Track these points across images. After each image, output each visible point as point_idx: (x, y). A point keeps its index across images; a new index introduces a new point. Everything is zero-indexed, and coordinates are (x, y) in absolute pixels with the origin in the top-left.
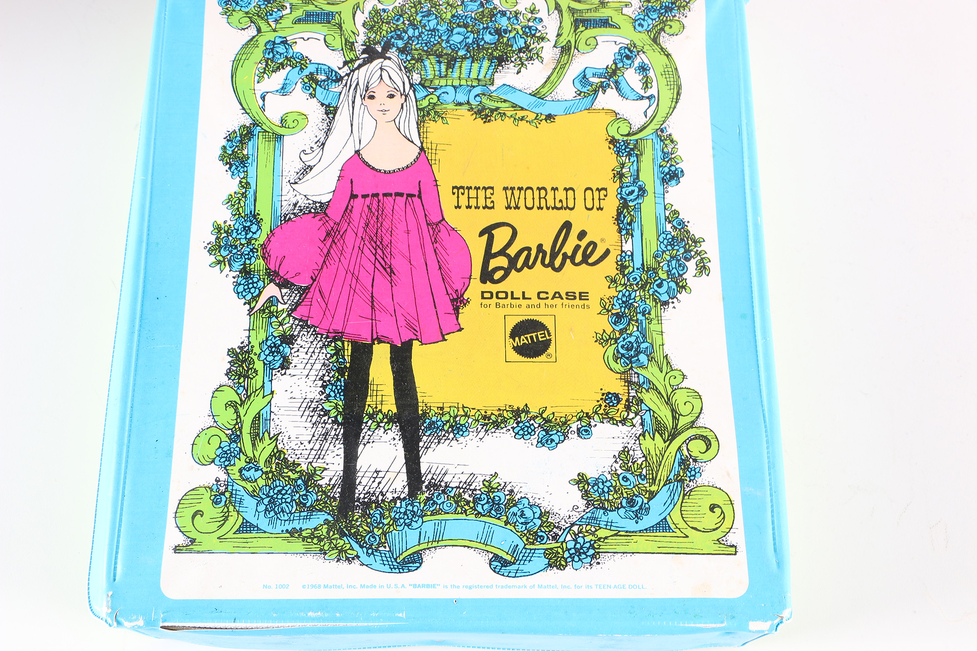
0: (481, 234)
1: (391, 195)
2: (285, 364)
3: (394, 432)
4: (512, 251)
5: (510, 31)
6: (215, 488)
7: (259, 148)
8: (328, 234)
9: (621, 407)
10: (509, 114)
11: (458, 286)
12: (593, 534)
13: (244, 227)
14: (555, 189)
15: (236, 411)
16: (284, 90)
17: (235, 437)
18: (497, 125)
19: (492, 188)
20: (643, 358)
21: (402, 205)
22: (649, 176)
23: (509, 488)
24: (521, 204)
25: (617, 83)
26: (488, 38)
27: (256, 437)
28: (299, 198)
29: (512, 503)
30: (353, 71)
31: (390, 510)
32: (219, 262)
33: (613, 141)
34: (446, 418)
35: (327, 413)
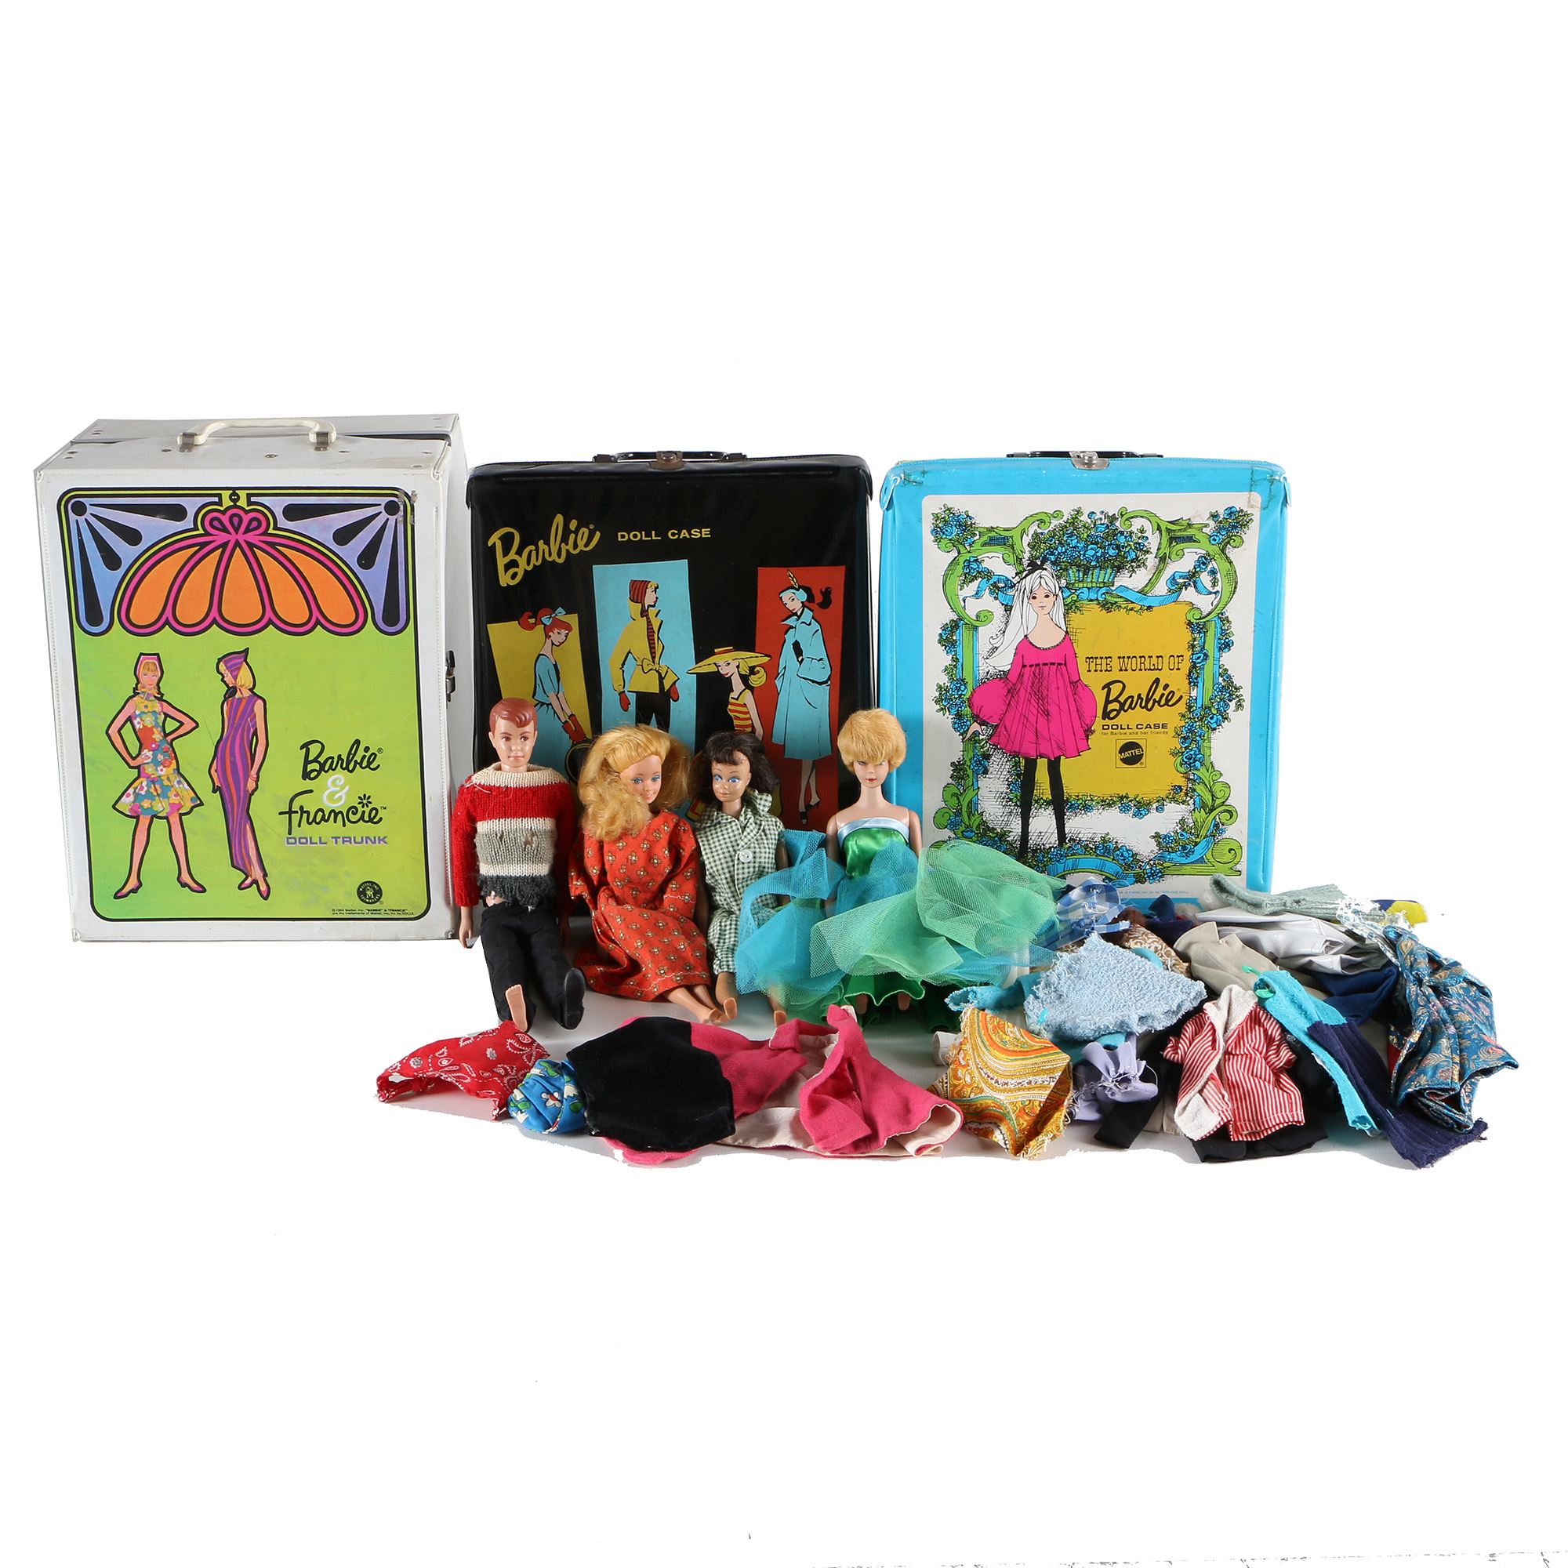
0: (1103, 689)
1: (1047, 664)
2: (986, 772)
3: (1050, 811)
4: (1122, 699)
5: (1126, 547)
7: (963, 635)
8: (1009, 691)
9: (1182, 794)
10: (1123, 606)
11: (1088, 722)
12: (1161, 865)
13: (957, 687)
14: (1150, 657)
15: (958, 799)
16: (977, 595)
17: (958, 813)
18: (1117, 615)
19: (1110, 657)
20: (1198, 764)
21: (1054, 671)
22: (1211, 646)
23: (1115, 841)
24: (1129, 668)
25: (1195, 582)
26: (1111, 552)
27: (970, 814)
28: (990, 668)
29: (1117, 849)
30: (1022, 579)
31: (1048, 853)
32: (942, 709)
33: (1190, 624)
34: (1081, 801)
35: (1011, 800)
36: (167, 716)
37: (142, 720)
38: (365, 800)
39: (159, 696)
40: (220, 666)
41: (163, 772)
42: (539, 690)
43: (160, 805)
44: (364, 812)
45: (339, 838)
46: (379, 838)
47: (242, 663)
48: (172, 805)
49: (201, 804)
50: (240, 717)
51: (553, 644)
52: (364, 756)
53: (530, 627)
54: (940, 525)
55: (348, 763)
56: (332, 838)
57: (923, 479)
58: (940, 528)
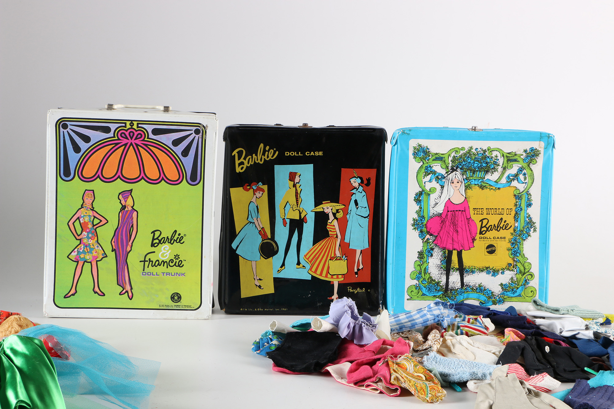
0: (480, 221)
1: (457, 211)
2: (432, 255)
3: (458, 273)
4: (487, 226)
5: (490, 163)
6: (416, 285)
7: (423, 197)
8: (442, 222)
9: (512, 267)
10: (488, 187)
11: (474, 235)
12: (503, 297)
13: (421, 219)
14: (499, 209)
15: (420, 267)
16: (430, 181)
17: (420, 273)
18: (486, 191)
19: (483, 209)
20: (518, 254)
21: (460, 214)
22: (523, 205)
23: (484, 286)
24: (490, 213)
25: (517, 178)
26: (484, 165)
27: (425, 273)
28: (434, 212)
29: (485, 290)
30: (448, 175)
31: (457, 291)
32: (415, 229)
33: (515, 195)
34: (470, 269)
35: (442, 268)
36: (95, 217)
37: (84, 219)
38: (177, 256)
39: (92, 208)
40: (120, 196)
41: (91, 242)
42: (250, 216)
43: (88, 256)
44: (176, 262)
45: (165, 273)
46: (182, 273)
47: (129, 195)
48: (94, 257)
49: (106, 256)
50: (127, 219)
51: (256, 197)
52: (178, 238)
53: (248, 190)
54: (416, 151)
55: (171, 240)
56: (162, 273)
57: (410, 132)
58: (416, 153)
